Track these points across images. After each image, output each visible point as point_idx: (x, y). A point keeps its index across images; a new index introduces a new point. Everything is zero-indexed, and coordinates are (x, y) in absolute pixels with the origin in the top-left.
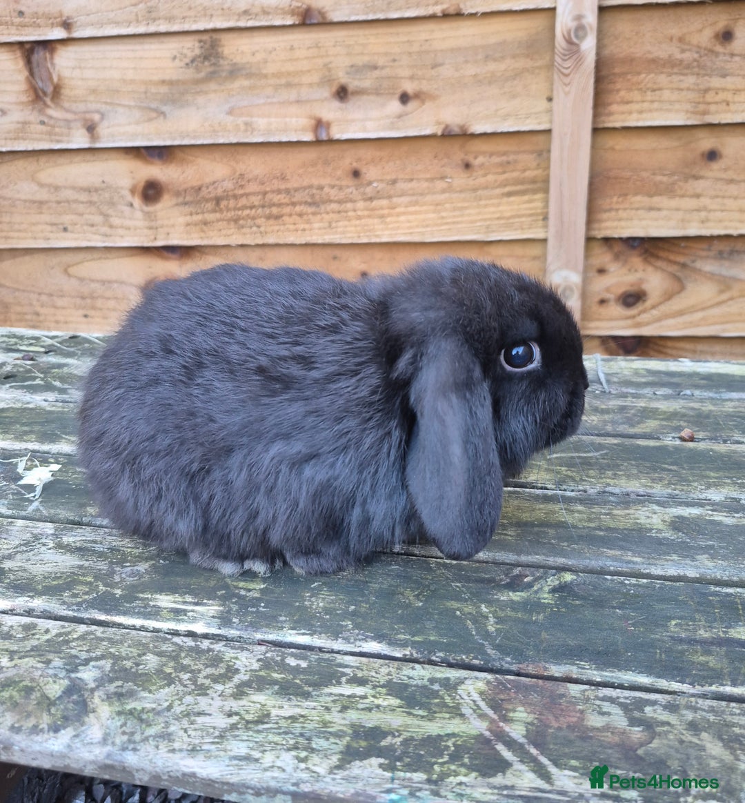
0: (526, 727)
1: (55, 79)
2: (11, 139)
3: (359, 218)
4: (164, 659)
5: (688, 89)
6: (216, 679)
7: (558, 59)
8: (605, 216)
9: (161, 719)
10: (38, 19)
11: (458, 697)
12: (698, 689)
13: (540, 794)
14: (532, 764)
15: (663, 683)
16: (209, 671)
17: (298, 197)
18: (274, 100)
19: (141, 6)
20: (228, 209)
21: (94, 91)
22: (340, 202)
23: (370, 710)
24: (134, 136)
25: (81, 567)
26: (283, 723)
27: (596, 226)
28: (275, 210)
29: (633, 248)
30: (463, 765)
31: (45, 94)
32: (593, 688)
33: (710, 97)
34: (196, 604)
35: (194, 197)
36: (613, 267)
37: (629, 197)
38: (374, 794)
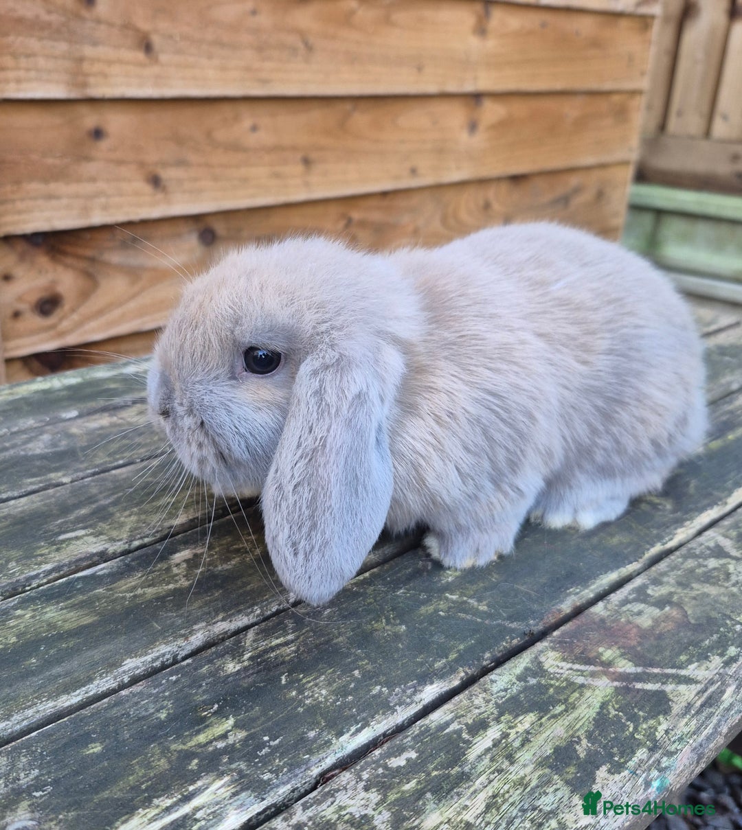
0: (625, 659)
5: (64, 57)
14: (670, 680)
23: (527, 740)
26: (492, 818)
33: (86, 66)
38: (644, 796)
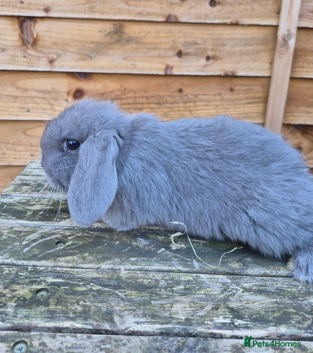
1: (35, 35)
2: (6, 64)
3: (179, 111)
7: (278, 46)
8: (289, 115)
10: (31, 5)
17: (151, 100)
18: (147, 55)
19: (87, 5)
21: (55, 44)
22: (171, 103)
24: (74, 67)
27: (287, 118)
28: (140, 106)
29: (298, 129)
31: (28, 42)
36: (289, 137)
37: (299, 107)
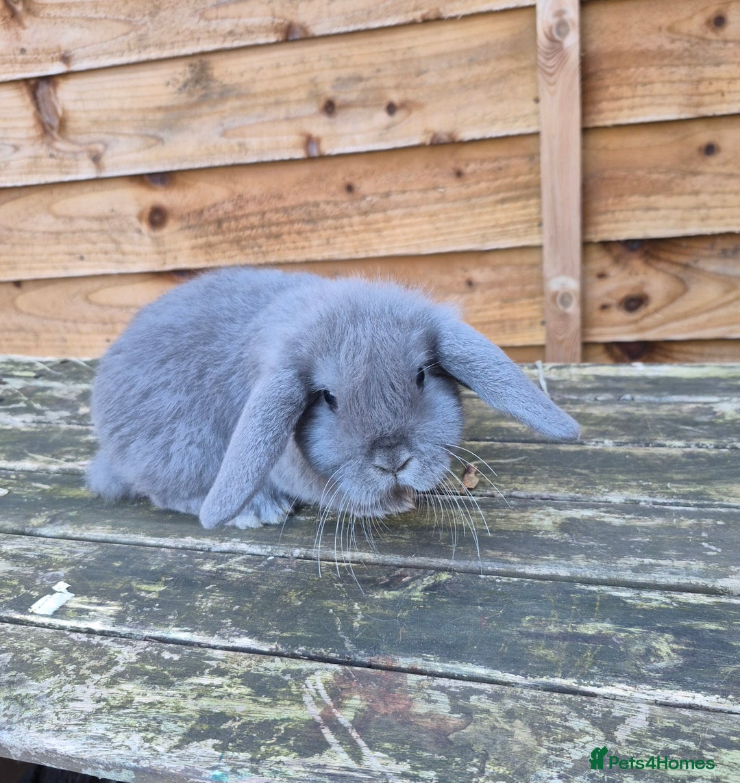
0: (356, 713)
1: (60, 112)
2: (26, 174)
3: (356, 233)
4: (57, 653)
5: (681, 81)
6: (95, 670)
7: (541, 59)
8: (602, 218)
9: (39, 704)
10: (39, 54)
11: (304, 686)
12: (530, 680)
13: (347, 773)
14: (349, 746)
15: (498, 675)
16: (92, 663)
17: (295, 215)
18: (265, 119)
19: (132, 35)
20: (230, 231)
21: (96, 122)
22: (336, 218)
23: (221, 697)
24: (136, 163)
25: (10, 572)
26: (141, 708)
27: (592, 229)
28: (274, 229)
29: (632, 250)
30: (287, 746)
31: (52, 127)
32: (430, 678)
33: (703, 88)
34: (99, 604)
35: (198, 220)
36: (614, 272)
37: (625, 198)
38: (201, 770)
